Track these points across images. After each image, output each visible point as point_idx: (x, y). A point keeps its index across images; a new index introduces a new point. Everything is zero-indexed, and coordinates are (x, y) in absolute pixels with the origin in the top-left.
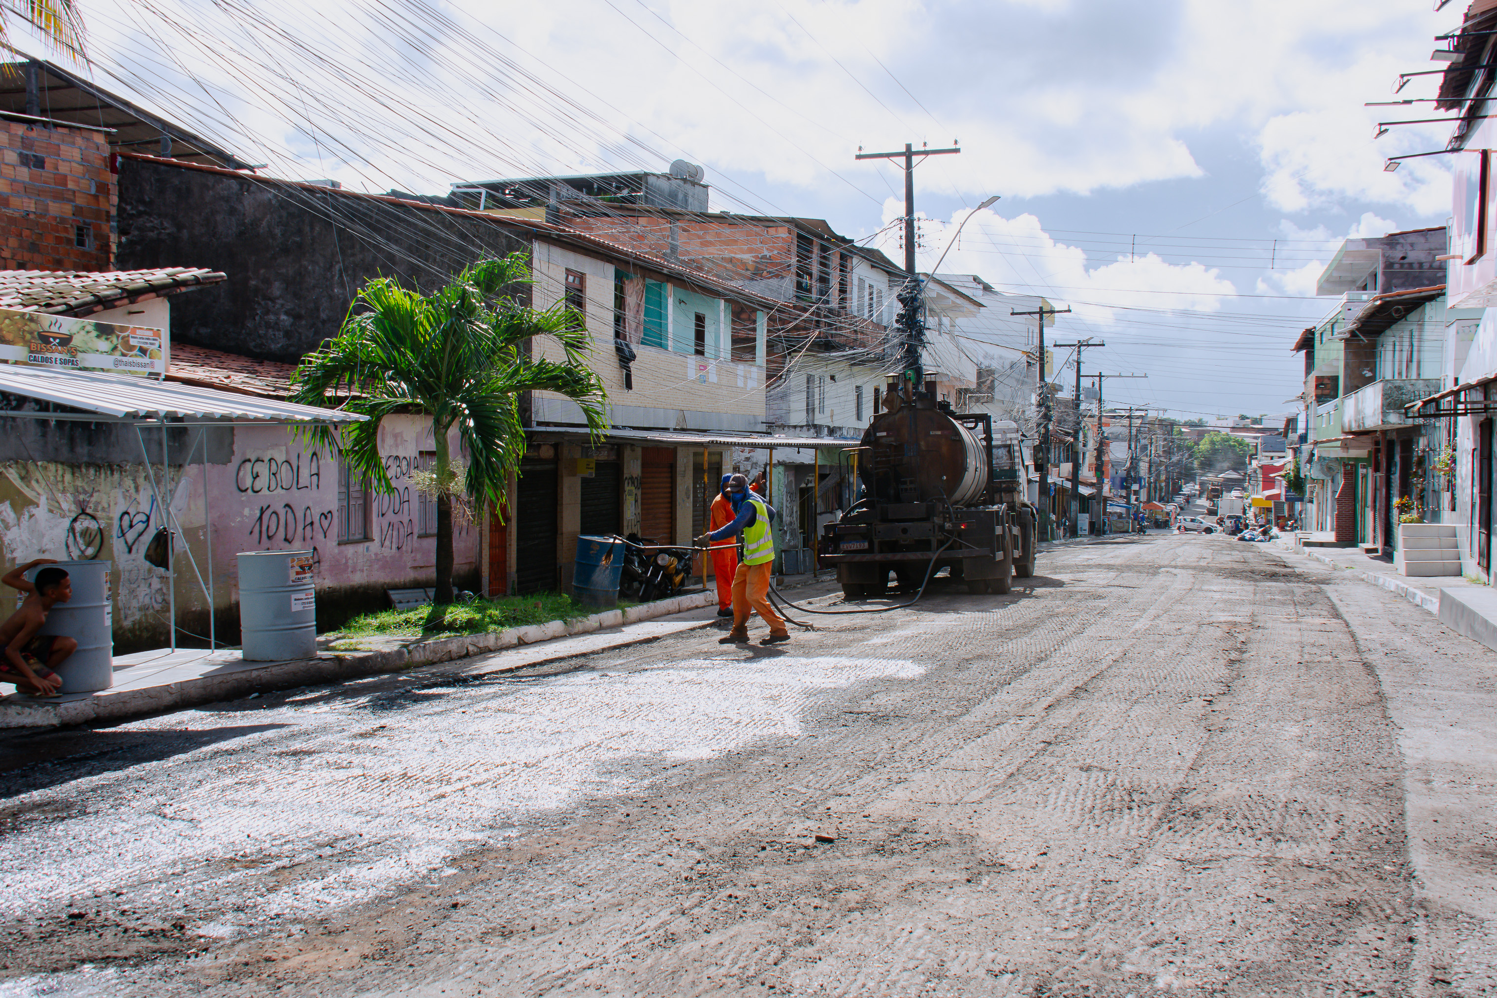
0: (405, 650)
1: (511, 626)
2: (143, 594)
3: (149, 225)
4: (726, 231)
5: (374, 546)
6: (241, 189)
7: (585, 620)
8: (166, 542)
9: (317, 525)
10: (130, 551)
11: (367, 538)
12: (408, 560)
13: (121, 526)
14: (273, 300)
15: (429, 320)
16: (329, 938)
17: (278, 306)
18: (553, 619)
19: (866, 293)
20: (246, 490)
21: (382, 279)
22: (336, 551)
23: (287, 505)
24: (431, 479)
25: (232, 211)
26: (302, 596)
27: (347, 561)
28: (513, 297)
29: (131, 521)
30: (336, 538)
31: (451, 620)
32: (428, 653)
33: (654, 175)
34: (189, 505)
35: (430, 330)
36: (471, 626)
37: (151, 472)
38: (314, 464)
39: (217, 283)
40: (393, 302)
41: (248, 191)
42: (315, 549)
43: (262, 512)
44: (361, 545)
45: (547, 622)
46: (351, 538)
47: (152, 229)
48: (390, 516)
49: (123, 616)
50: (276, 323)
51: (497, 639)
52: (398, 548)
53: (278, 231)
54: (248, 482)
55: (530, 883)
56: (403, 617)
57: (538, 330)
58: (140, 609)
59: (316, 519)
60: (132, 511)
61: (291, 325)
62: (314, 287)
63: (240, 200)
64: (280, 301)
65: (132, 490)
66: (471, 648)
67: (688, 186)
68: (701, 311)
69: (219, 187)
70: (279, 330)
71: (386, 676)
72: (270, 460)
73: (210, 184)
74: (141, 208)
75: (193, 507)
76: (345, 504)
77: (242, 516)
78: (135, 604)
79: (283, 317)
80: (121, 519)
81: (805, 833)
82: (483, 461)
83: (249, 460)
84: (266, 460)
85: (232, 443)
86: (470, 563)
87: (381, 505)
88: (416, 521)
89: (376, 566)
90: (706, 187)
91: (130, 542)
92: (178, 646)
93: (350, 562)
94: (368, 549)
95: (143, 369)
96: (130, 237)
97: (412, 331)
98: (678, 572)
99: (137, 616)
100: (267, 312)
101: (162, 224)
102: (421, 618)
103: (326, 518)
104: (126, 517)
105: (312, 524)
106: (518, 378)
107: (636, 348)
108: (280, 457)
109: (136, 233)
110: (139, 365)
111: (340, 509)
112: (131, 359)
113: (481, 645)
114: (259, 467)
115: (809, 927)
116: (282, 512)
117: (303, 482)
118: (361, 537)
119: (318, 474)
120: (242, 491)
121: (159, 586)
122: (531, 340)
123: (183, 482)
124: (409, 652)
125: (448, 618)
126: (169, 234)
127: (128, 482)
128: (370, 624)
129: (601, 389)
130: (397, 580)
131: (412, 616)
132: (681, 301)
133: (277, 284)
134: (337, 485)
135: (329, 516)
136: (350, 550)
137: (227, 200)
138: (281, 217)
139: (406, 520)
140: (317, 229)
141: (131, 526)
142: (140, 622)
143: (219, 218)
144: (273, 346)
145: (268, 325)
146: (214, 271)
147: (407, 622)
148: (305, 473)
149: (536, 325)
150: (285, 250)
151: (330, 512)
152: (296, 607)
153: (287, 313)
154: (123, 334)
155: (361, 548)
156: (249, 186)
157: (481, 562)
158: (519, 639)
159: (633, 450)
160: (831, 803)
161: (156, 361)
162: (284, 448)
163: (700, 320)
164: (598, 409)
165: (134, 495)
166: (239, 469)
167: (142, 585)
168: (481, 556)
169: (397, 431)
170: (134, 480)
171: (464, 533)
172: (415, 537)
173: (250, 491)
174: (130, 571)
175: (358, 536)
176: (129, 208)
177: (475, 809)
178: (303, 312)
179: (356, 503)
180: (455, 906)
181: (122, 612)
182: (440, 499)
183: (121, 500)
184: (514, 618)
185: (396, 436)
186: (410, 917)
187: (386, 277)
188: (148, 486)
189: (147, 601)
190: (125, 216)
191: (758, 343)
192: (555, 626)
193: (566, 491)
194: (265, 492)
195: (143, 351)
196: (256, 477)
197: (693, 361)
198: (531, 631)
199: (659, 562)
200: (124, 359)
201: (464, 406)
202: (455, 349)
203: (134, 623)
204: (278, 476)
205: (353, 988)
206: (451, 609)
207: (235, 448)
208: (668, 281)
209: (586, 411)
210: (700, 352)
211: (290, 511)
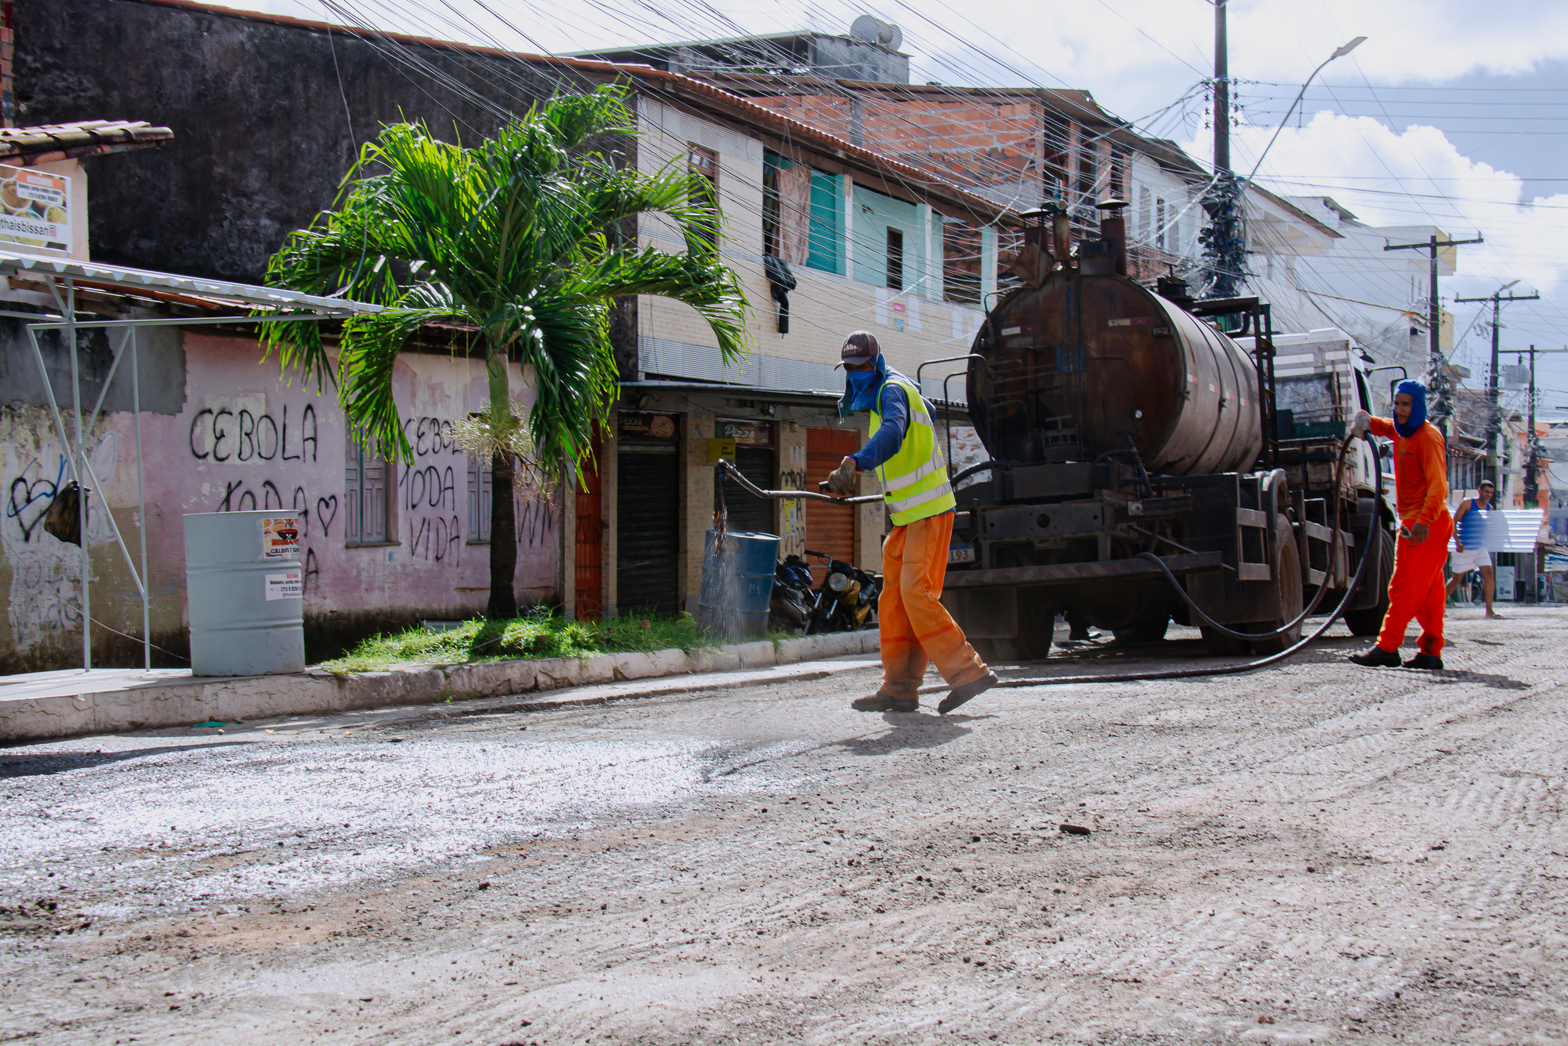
0: (440, 673)
1: (602, 650)
2: (47, 604)
3: (60, 85)
4: (935, 112)
5: (401, 553)
6: (199, 28)
7: (715, 650)
8: (77, 503)
9: (313, 515)
10: (27, 538)
11: (389, 540)
12: (452, 577)
13: (13, 499)
14: (249, 196)
15: (476, 186)
16: (282, 918)
17: (256, 205)
18: (668, 645)
19: (1154, 208)
20: (205, 456)
21: (405, 125)
22: (343, 556)
23: (268, 483)
24: (483, 431)
25: (186, 63)
26: (282, 577)
27: (359, 573)
28: (604, 154)
29: (29, 493)
30: (342, 536)
31: (511, 639)
32: (475, 680)
33: (826, 37)
34: (118, 474)
35: (476, 198)
36: (542, 647)
37: (60, 421)
38: (309, 423)
39: (158, 142)
40: (420, 158)
41: (209, 30)
42: (311, 552)
43: (230, 490)
44: (381, 550)
45: (659, 649)
46: (366, 539)
47: (66, 91)
48: (424, 509)
49: (16, 637)
50: (255, 232)
51: (581, 667)
52: (438, 558)
53: (254, 91)
54: (208, 444)
55: (604, 866)
56: (440, 637)
57: (644, 205)
58: (43, 627)
59: (313, 507)
60: (30, 478)
61: (277, 234)
62: (311, 175)
63: (197, 46)
64: (260, 198)
65: (31, 446)
66: (541, 679)
67: (878, 55)
68: (896, 226)
69: (165, 25)
70: (258, 242)
71: (410, 708)
72: (241, 413)
73: (152, 20)
74: (49, 59)
75: (123, 476)
76: (357, 487)
77: (199, 494)
78: (34, 618)
79: (265, 222)
80: (13, 488)
81: (1044, 825)
82: (555, 391)
83: (210, 411)
84: (236, 412)
85: (184, 383)
86: (547, 588)
87: (410, 491)
88: (464, 518)
89: (404, 584)
90: (905, 57)
91: (27, 524)
92: (95, 665)
93: (364, 574)
94: (391, 556)
95: (38, 237)
96: (32, 103)
97: (451, 203)
98: (860, 605)
99: (38, 638)
100: (241, 214)
101: (81, 83)
102: (467, 638)
103: (327, 505)
104: (21, 485)
105: (306, 513)
106: (612, 274)
107: (797, 272)
108: (257, 410)
109: (42, 97)
110: (33, 230)
111: (349, 494)
112: (19, 220)
113: (557, 675)
114: (224, 423)
115: (1044, 909)
116: (260, 493)
117: (291, 450)
118: (381, 538)
119: (314, 439)
120: (199, 457)
121: (71, 594)
122: (635, 220)
123: (108, 438)
124: (447, 676)
125: (507, 637)
126: (91, 98)
127: (24, 433)
128: (389, 648)
129: (737, 292)
130: (435, 606)
131: (455, 634)
132: (866, 209)
133: (255, 171)
134: (343, 458)
135: (332, 502)
136: (364, 557)
137: (178, 44)
138: (258, 69)
139: (448, 517)
140: (314, 86)
141: (29, 501)
142: (42, 648)
143: (166, 72)
144: (249, 266)
145: (242, 234)
146: (153, 125)
147: (445, 643)
148: (295, 436)
149: (640, 198)
150: (267, 120)
151: (333, 497)
152: (273, 594)
153: (270, 216)
154: (6, 180)
155: (380, 554)
156: (211, 22)
157: (562, 586)
158: (616, 670)
159: (793, 431)
160: (1087, 800)
161: (58, 226)
162: (262, 396)
163: (895, 239)
164: (734, 324)
165: (33, 453)
166: (194, 424)
167: (46, 591)
168: (562, 578)
169: (435, 380)
170: (34, 431)
171: (537, 542)
172: (463, 543)
173: (211, 458)
174: (28, 569)
175: (375, 538)
176: (30, 59)
177: (527, 803)
178: (294, 213)
179: (373, 487)
180: (484, 887)
181: (15, 630)
182: (496, 460)
183: (12, 459)
184: (608, 641)
185: (432, 388)
186: (413, 898)
187: (410, 120)
188: (54, 440)
189: (54, 615)
190: (24, 71)
191: (984, 256)
192: (672, 656)
193: (691, 487)
194: (234, 460)
195: (38, 209)
196: (220, 437)
197: (885, 295)
198: (634, 660)
199: (833, 586)
200: (9, 218)
201: (528, 309)
202: (517, 229)
203: (33, 648)
204: (254, 437)
205: (312, 959)
206: (512, 625)
207: (188, 390)
208: (844, 172)
209: (715, 326)
210: (895, 283)
211: (272, 491)
